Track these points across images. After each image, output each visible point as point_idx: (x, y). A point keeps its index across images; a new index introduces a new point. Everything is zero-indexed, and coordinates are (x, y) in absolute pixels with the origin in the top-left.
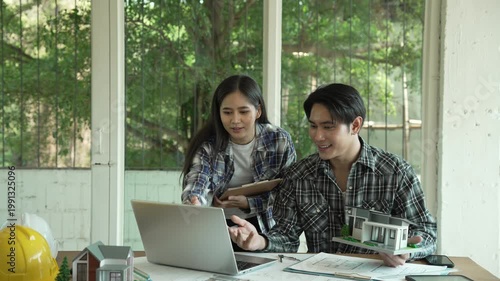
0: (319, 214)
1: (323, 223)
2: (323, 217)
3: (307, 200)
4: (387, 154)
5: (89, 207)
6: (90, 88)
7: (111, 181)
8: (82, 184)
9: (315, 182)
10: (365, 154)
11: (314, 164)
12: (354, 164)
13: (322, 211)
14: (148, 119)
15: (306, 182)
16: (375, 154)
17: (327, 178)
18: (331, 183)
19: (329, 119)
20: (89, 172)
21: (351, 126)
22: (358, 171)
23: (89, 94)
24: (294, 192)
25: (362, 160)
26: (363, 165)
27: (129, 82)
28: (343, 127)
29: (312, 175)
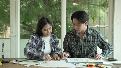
0: (74, 47)
1: (75, 49)
2: (75, 48)
3: (71, 43)
4: (95, 30)
5: (10, 50)
6: (9, 14)
7: (16, 43)
8: (8, 43)
9: (74, 38)
10: (89, 30)
11: (73, 32)
12: (86, 33)
13: (75, 46)
14: (28, 25)
15: (71, 38)
16: (91, 30)
17: (77, 36)
18: (78, 38)
19: (78, 23)
20: (10, 39)
21: (85, 23)
22: (86, 35)
23: (9, 16)
24: (68, 41)
25: (88, 32)
26: (88, 33)
27: (22, 13)
28: (83, 25)
29: (73, 35)
